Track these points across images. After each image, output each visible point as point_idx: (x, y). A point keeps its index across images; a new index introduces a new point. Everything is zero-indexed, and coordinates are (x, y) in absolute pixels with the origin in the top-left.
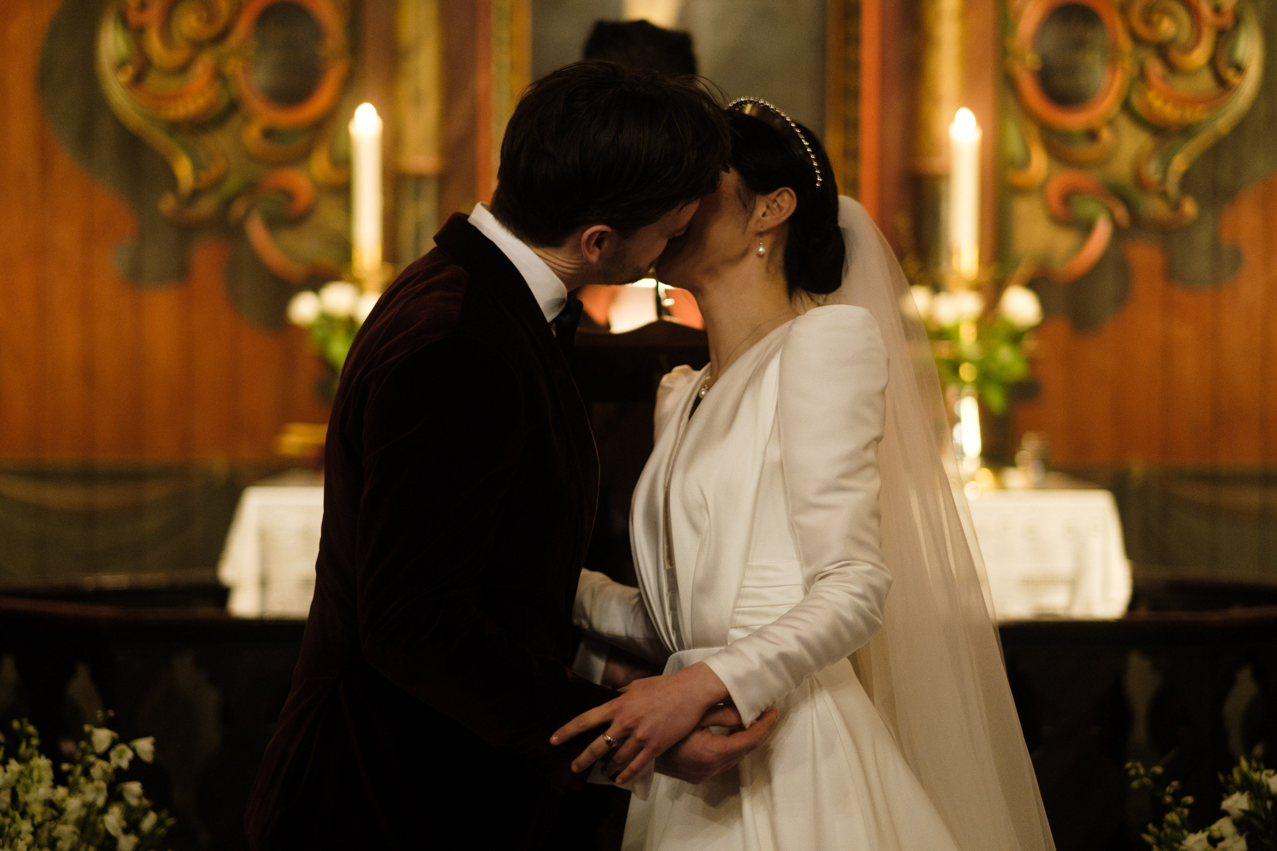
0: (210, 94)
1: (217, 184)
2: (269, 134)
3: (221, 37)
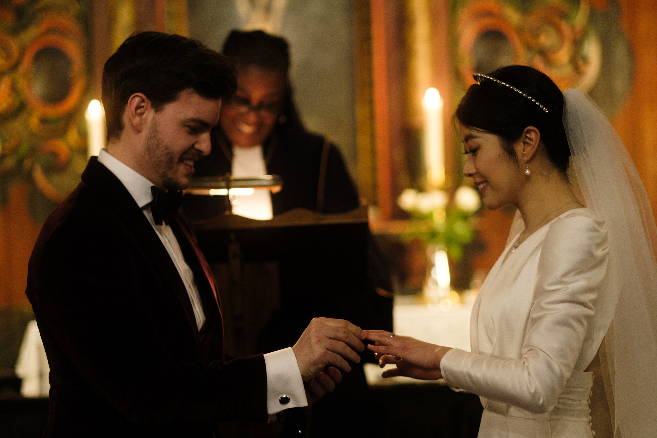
0: (9, 100)
1: (15, 150)
2: (43, 121)
3: (14, 67)
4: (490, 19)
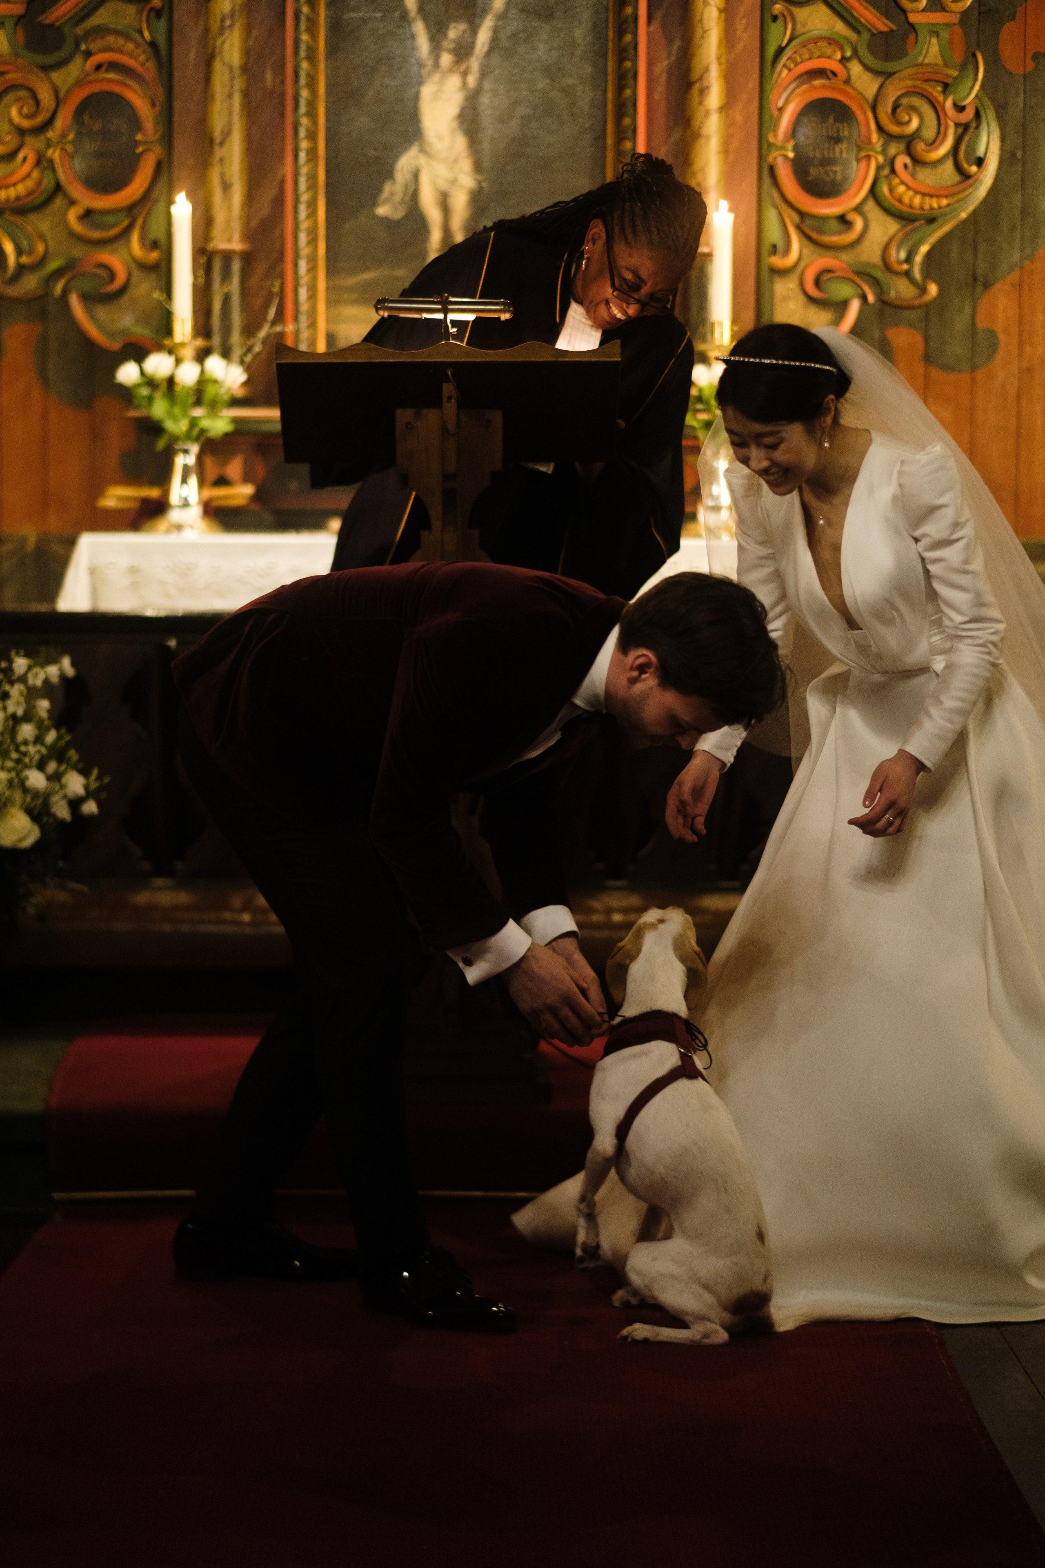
1: (40, 261)
2: (89, 215)
3: (42, 127)
4: (828, 81)
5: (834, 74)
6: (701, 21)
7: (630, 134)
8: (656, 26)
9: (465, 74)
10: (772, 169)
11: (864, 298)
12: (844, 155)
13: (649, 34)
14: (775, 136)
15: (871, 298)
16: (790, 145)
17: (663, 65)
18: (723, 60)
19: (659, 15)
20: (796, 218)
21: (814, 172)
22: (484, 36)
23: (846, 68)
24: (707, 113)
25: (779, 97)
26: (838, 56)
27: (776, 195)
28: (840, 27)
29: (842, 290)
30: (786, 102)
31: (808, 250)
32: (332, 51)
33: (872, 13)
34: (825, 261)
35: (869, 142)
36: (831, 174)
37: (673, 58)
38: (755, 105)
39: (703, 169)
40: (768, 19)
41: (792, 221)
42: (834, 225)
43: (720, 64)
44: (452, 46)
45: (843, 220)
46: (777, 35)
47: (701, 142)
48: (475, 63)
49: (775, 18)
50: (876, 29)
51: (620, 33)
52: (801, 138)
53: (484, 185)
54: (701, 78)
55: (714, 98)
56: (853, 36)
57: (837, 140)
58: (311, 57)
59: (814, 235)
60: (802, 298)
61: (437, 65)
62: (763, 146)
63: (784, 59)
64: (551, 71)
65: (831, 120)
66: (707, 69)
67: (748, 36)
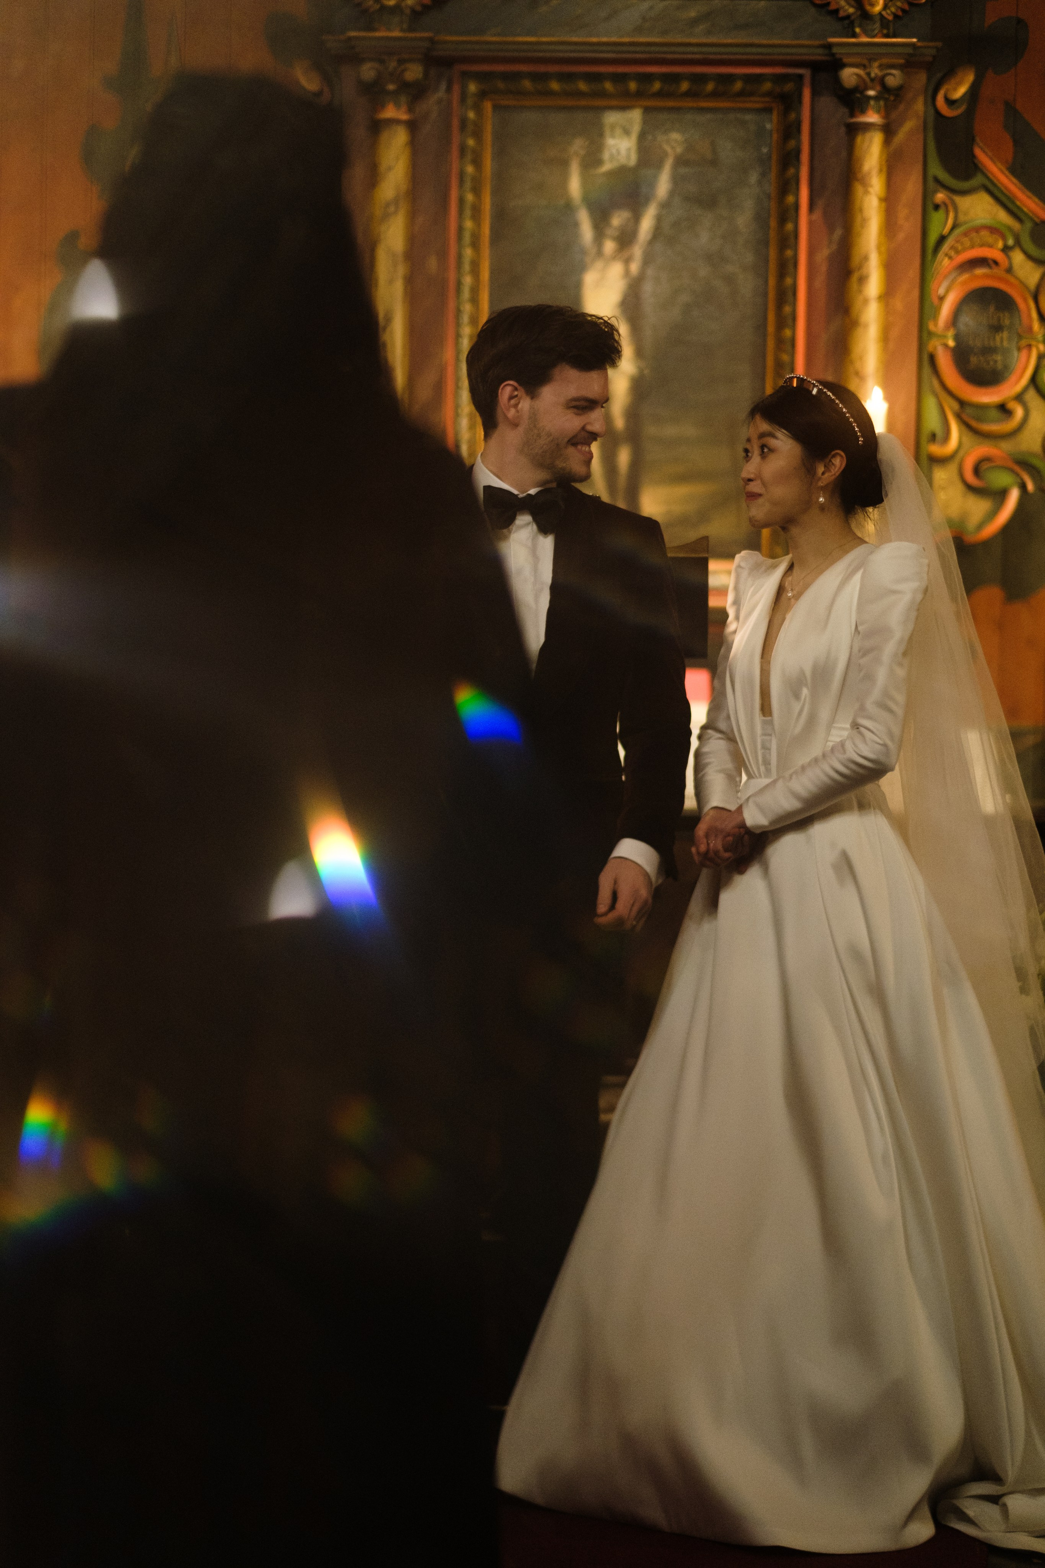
4: (990, 270)
5: (996, 263)
6: (861, 210)
7: (790, 322)
8: (817, 215)
9: (627, 261)
10: (932, 359)
11: (1023, 487)
12: (1005, 344)
13: (811, 223)
14: (936, 325)
15: (1030, 487)
16: (951, 333)
17: (824, 254)
18: (883, 249)
19: (820, 203)
20: (956, 406)
21: (974, 360)
22: (647, 224)
23: (1009, 258)
24: (866, 301)
25: (939, 286)
26: (1000, 244)
27: (936, 383)
28: (1003, 216)
29: (1001, 479)
30: (947, 291)
31: (968, 439)
32: (496, 237)
33: (1034, 202)
34: (984, 449)
35: (1030, 329)
36: (992, 363)
37: (834, 247)
38: (916, 293)
39: (861, 358)
40: (930, 207)
41: (951, 408)
42: (994, 413)
43: (880, 253)
44: (616, 234)
45: (1004, 409)
46: (939, 224)
47: (859, 331)
48: (637, 251)
49: (937, 207)
50: (1038, 218)
51: (783, 219)
52: (961, 326)
53: (646, 372)
54: (860, 267)
55: (874, 286)
56: (1016, 225)
57: (997, 328)
58: (475, 244)
59: (974, 423)
60: (960, 487)
61: (600, 253)
62: (923, 334)
63: (946, 247)
64: (714, 259)
65: (992, 309)
66: (866, 258)
67: (909, 224)
